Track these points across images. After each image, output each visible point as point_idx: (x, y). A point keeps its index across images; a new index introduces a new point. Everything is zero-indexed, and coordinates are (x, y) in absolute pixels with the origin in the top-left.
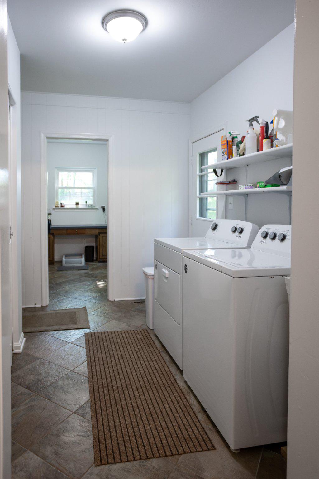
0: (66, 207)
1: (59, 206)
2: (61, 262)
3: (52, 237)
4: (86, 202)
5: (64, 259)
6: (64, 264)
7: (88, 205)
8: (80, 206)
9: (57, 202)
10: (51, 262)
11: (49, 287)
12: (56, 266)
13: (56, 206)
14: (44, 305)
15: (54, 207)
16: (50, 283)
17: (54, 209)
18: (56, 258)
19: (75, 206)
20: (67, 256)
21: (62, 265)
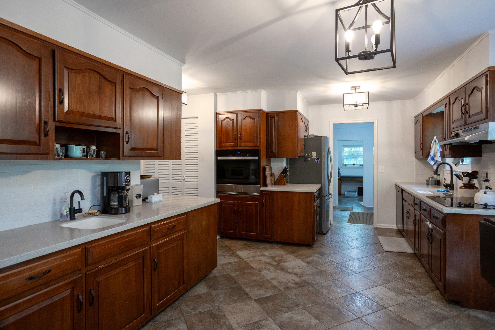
0: (348, 166)
1: (344, 165)
2: (345, 195)
3: (340, 181)
4: (359, 164)
5: (346, 193)
6: (346, 195)
7: (360, 165)
8: (355, 166)
9: (343, 164)
10: (340, 194)
11: (338, 202)
12: (342, 196)
13: (343, 165)
14: (336, 205)
15: (341, 166)
16: (339, 200)
17: (341, 167)
18: (342, 192)
19: (352, 166)
20: (348, 192)
21: (345, 196)
